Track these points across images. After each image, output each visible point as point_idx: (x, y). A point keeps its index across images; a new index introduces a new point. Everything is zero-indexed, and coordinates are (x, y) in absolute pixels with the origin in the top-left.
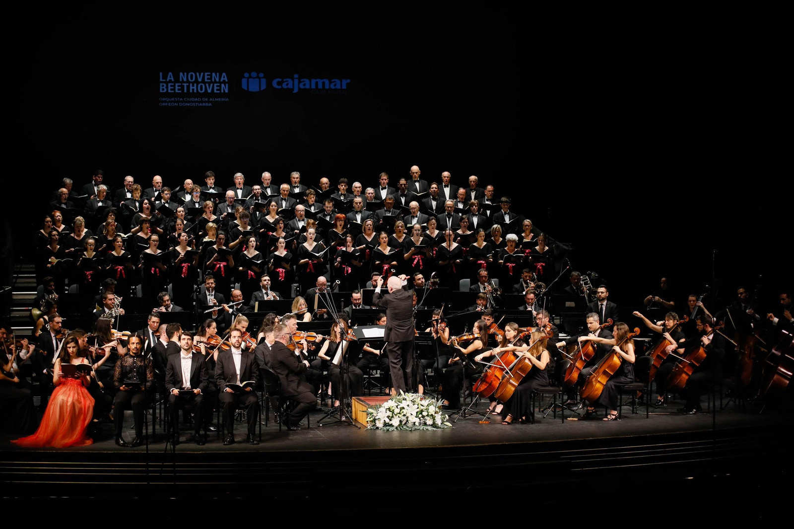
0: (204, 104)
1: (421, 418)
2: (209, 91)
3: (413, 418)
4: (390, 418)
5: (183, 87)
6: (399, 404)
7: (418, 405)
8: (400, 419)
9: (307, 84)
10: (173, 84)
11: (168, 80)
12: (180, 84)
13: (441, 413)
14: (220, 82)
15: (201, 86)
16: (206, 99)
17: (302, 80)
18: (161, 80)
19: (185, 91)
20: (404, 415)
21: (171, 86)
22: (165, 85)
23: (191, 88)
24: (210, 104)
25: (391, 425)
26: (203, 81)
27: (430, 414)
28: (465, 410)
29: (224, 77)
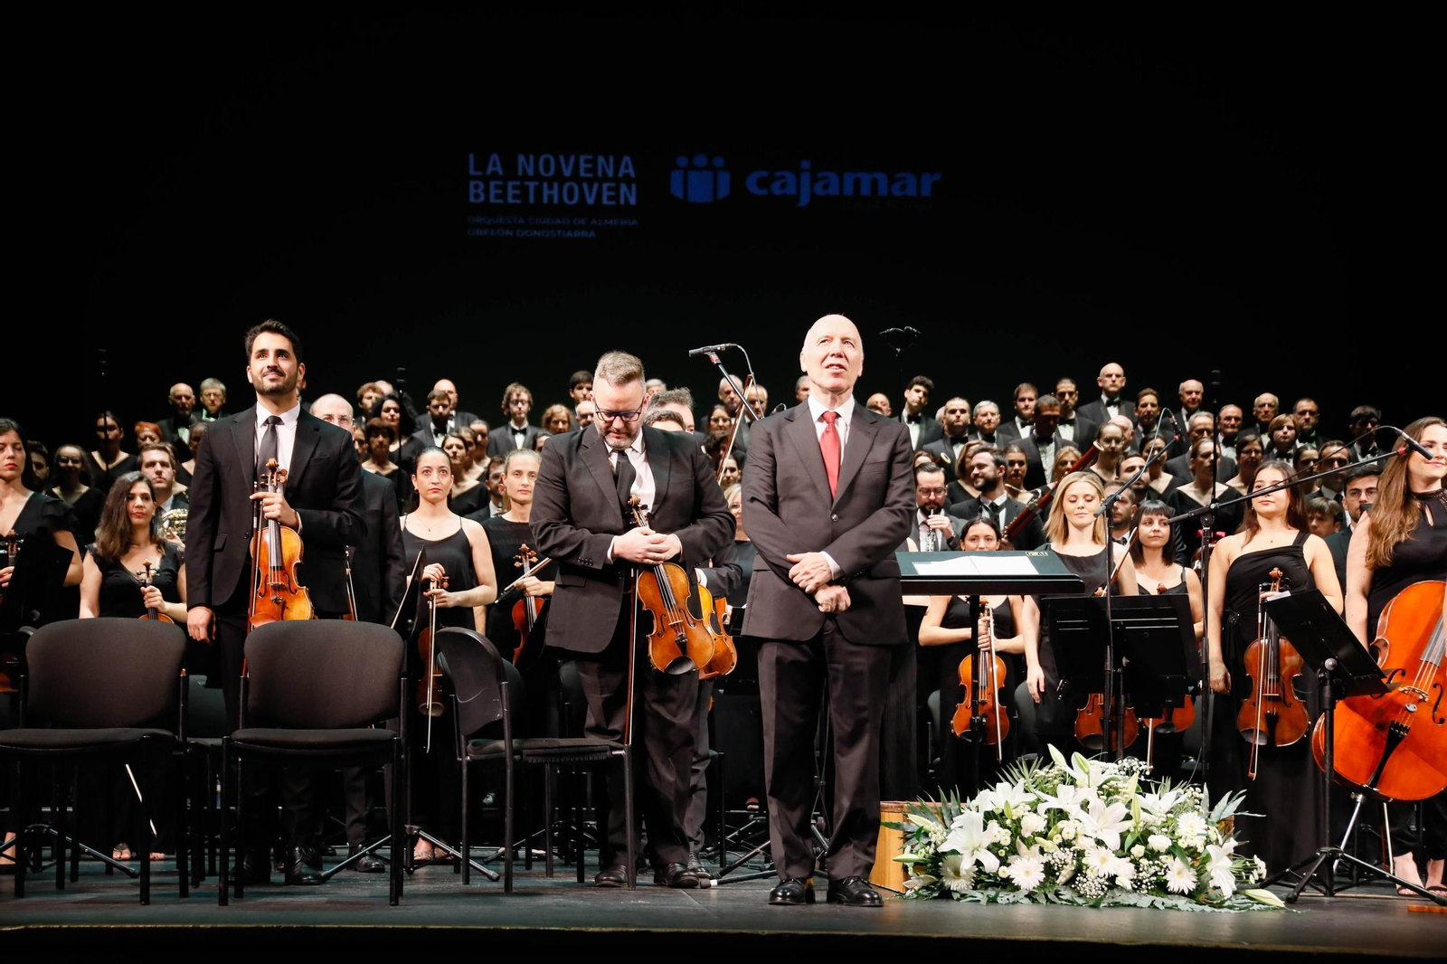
0: (577, 234)
1: (1144, 862)
2: (590, 201)
3: (1104, 860)
4: (1002, 853)
5: (525, 190)
6: (1044, 796)
7: (1128, 805)
8: (1045, 858)
9: (834, 184)
10: (500, 183)
11: (488, 172)
12: (518, 183)
13: (1232, 843)
14: (616, 179)
15: (571, 191)
16: (583, 222)
17: (820, 175)
18: (472, 172)
19: (532, 200)
20: (1066, 844)
21: (497, 187)
22: (482, 186)
23: (546, 192)
24: (592, 234)
25: (1007, 884)
26: (575, 176)
27: (1182, 844)
28: (1329, 861)
29: (627, 167)
